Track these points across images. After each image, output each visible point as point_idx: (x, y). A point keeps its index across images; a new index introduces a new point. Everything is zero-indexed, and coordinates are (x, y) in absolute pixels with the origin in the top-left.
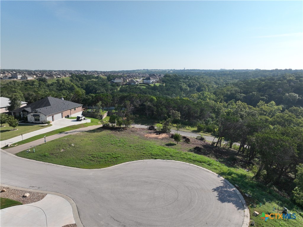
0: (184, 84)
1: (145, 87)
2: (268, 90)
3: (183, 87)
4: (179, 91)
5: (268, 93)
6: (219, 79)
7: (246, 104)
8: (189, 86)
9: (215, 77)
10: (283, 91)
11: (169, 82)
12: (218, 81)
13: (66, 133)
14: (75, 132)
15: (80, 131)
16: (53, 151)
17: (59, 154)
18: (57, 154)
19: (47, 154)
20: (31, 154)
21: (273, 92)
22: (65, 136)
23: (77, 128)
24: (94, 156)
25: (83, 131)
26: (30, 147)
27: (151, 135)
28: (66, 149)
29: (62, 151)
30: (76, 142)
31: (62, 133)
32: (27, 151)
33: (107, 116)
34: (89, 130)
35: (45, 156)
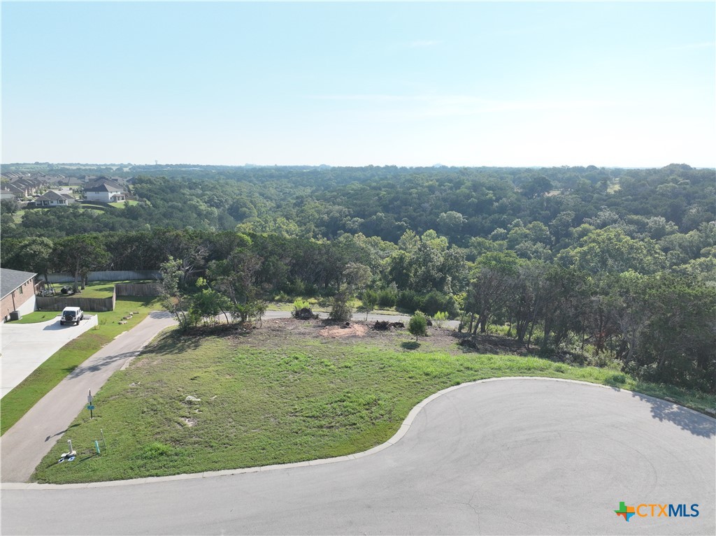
2: (403, 208)
3: (200, 208)
5: (406, 214)
10: (432, 209)
11: (158, 196)
13: (94, 369)
14: (114, 359)
15: (125, 355)
16: (163, 432)
17: (197, 436)
18: (195, 439)
19: (159, 445)
20: (95, 463)
21: (415, 210)
22: (107, 378)
23: (96, 348)
24: (310, 415)
25: (133, 353)
26: (53, 442)
27: (335, 331)
28: (195, 417)
29: (190, 424)
30: (191, 389)
31: (77, 371)
32: (67, 457)
33: (116, 300)
34: (142, 347)
35: (162, 454)
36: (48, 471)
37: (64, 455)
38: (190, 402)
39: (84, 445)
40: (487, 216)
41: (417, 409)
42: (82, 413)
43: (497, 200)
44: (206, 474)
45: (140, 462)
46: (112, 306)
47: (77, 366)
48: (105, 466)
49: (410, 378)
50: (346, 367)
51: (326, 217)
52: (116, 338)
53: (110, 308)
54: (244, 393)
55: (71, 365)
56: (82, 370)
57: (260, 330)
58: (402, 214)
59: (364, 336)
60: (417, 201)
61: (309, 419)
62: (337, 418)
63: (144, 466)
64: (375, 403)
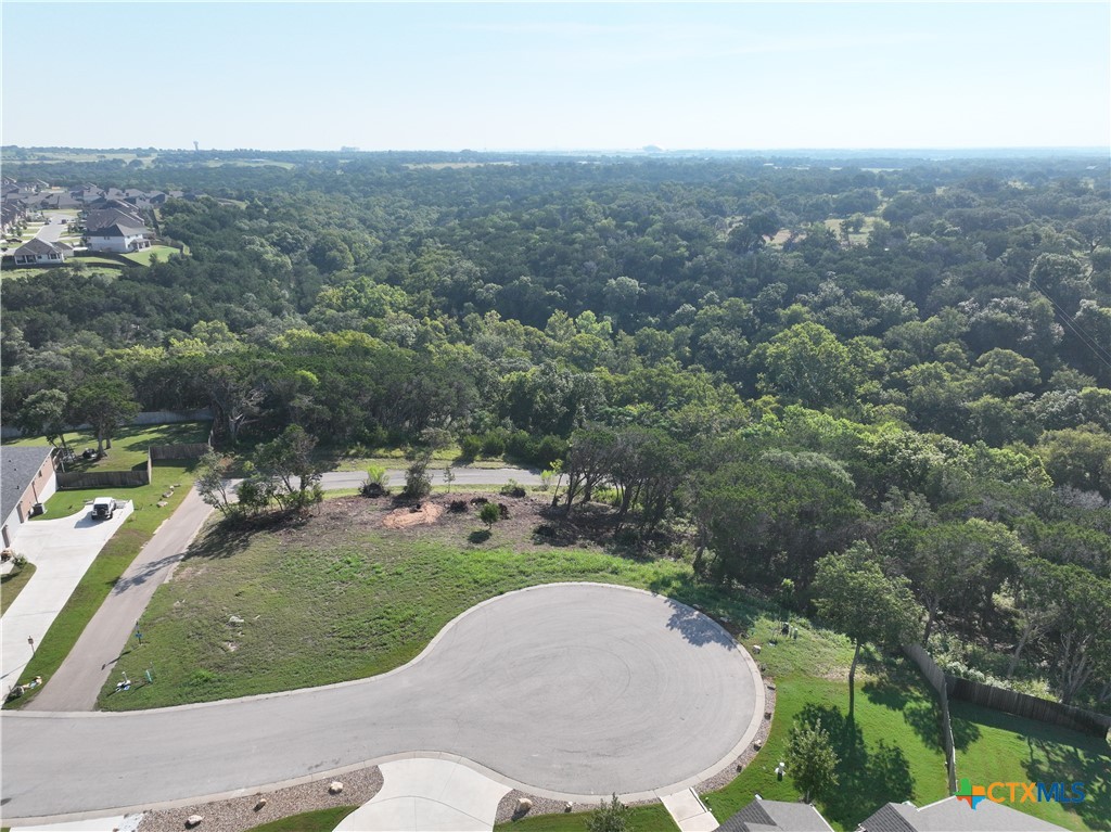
0: (263, 240)
1: (118, 273)
2: (559, 267)
3: (265, 256)
4: (259, 277)
5: (562, 278)
6: (368, 207)
7: (518, 322)
8: (285, 248)
9: (346, 192)
10: (598, 271)
11: (202, 237)
12: (368, 215)
13: (138, 580)
14: (158, 566)
15: (168, 561)
16: (207, 658)
17: (238, 661)
18: (236, 664)
19: (203, 672)
20: (149, 690)
21: (574, 272)
22: (151, 594)
23: (136, 551)
24: (347, 635)
25: (177, 556)
26: (108, 671)
27: (402, 517)
28: (238, 640)
29: (232, 648)
30: (234, 608)
31: (122, 584)
32: (123, 686)
33: (152, 466)
34: (187, 546)
35: (206, 681)
36: (109, 699)
37: (120, 684)
38: (233, 624)
39: (136, 673)
40: (674, 282)
41: (450, 625)
42: (130, 639)
43: (690, 259)
44: (244, 699)
45: (187, 689)
46: (148, 479)
47: (119, 578)
48: (157, 694)
49: (457, 586)
50: (397, 574)
51: (448, 280)
52: (156, 532)
53: (145, 482)
54: (288, 610)
55: (113, 577)
56: (126, 583)
57: (317, 519)
58: (557, 279)
59: (433, 524)
60: (580, 256)
61: (344, 640)
62: (371, 638)
63: (191, 692)
64: (411, 619)
